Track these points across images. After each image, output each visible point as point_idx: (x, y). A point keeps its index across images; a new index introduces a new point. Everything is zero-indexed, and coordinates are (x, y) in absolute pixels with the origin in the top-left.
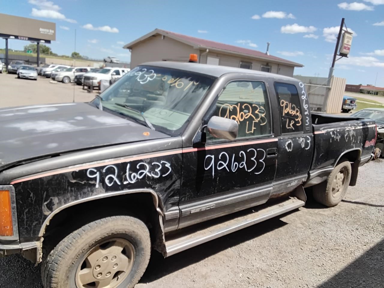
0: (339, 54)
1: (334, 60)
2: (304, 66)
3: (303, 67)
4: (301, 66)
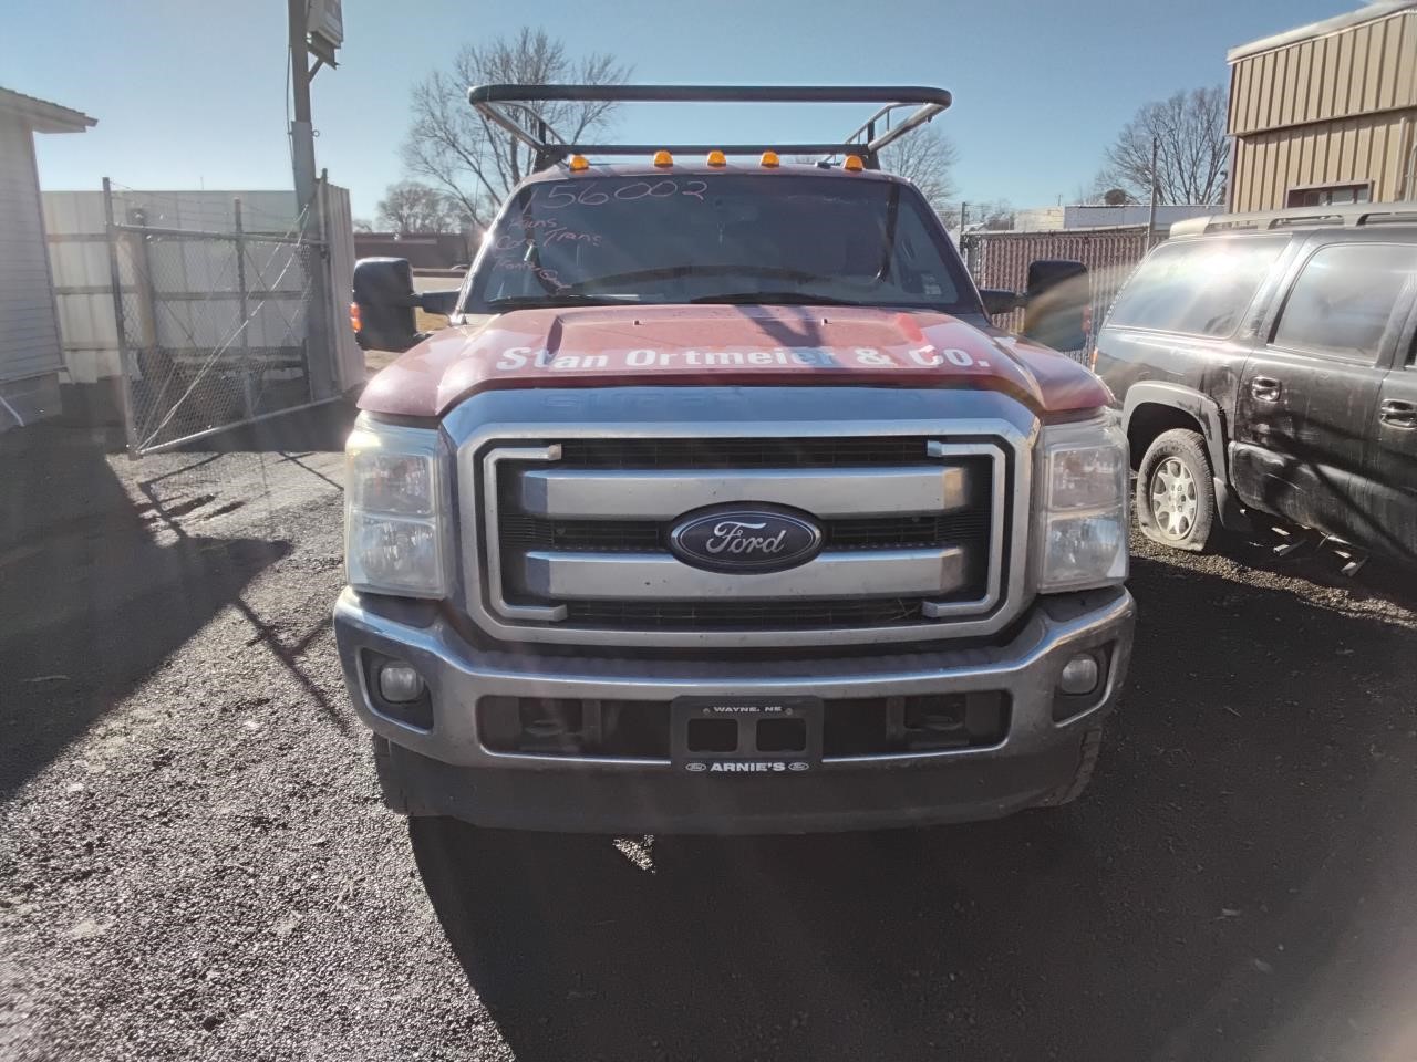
0: (311, 42)
2: (93, 122)
3: (88, 128)
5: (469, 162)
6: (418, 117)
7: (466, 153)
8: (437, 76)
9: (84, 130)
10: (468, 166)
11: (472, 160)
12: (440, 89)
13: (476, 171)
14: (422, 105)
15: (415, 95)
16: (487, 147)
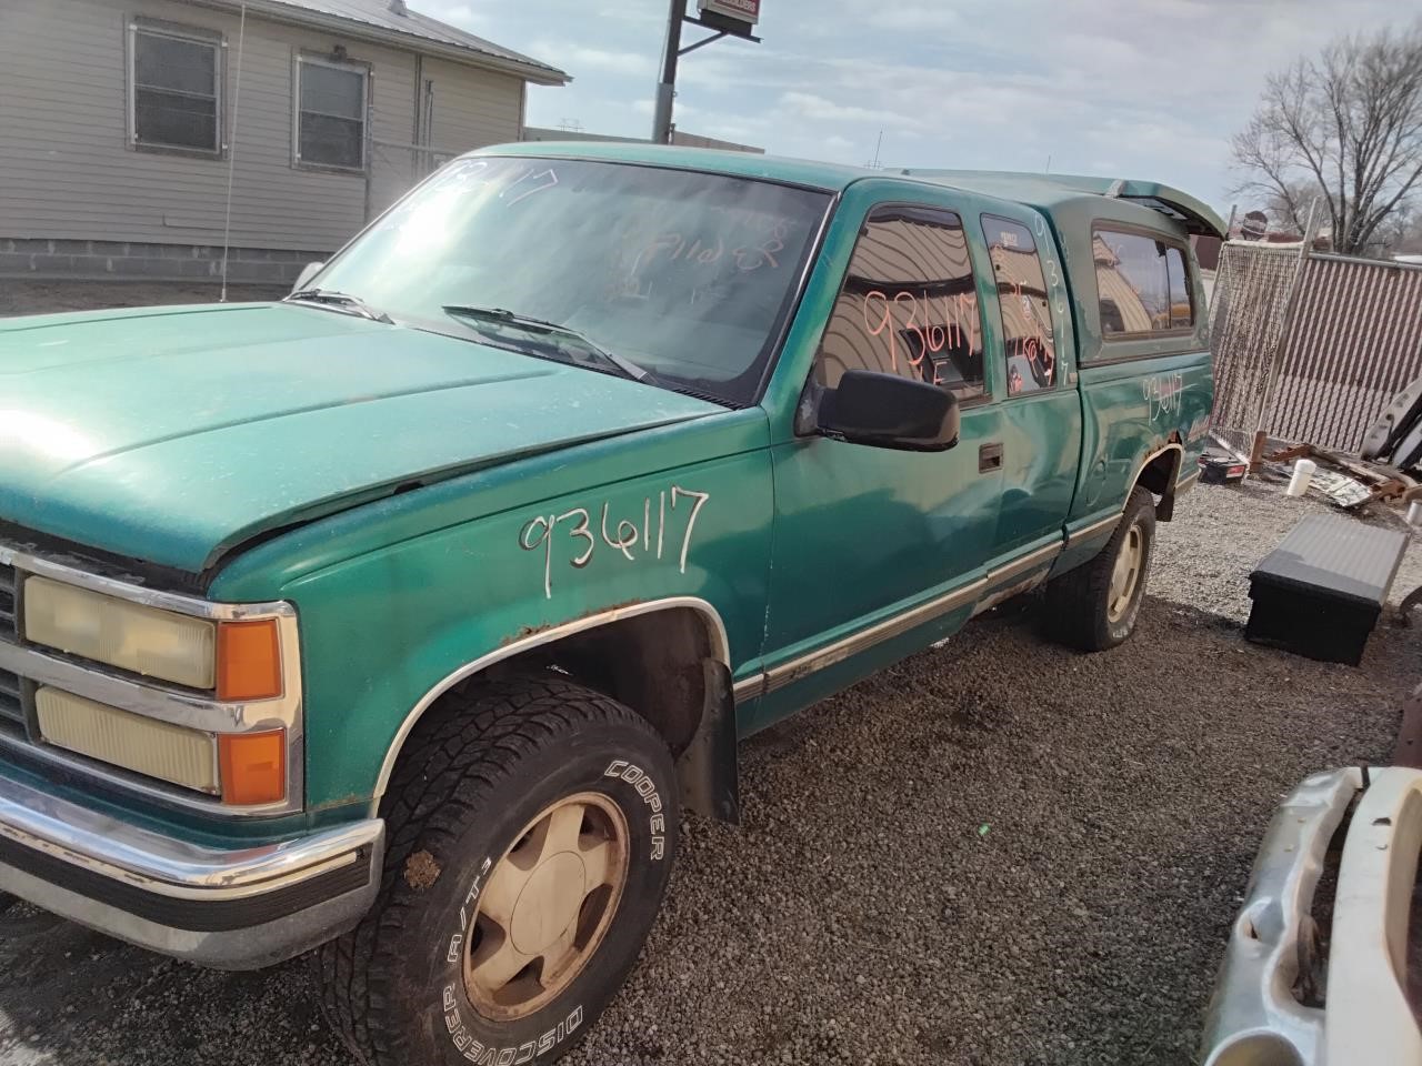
0: (698, 17)
1: (673, 52)
2: (570, 79)
3: (566, 83)
4: (553, 77)
5: (1311, 160)
6: (1267, 106)
7: (1309, 149)
8: (1302, 66)
9: (563, 85)
10: (1309, 164)
11: (1315, 156)
12: (1301, 78)
13: (1316, 169)
14: (1275, 94)
15: (1271, 82)
16: (1335, 143)
